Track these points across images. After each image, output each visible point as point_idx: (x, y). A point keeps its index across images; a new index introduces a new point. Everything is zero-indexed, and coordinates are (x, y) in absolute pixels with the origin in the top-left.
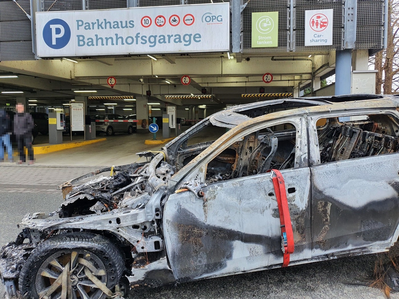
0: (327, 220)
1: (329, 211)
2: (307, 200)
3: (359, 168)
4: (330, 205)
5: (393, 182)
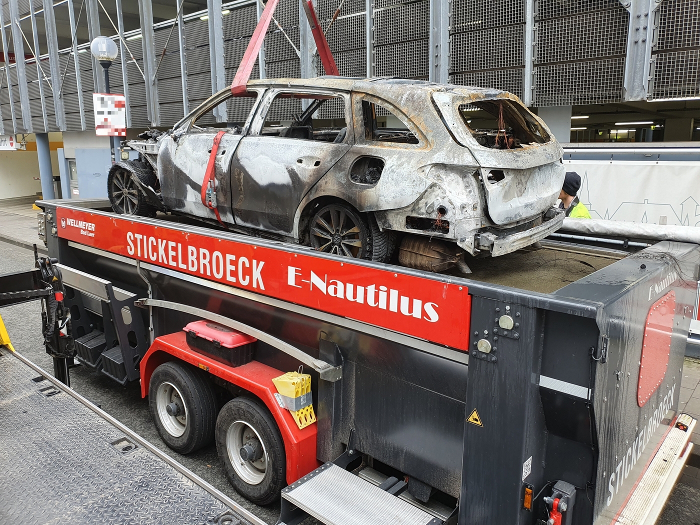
0: (241, 189)
1: (242, 181)
2: (228, 164)
3: (272, 146)
4: (242, 174)
5: (290, 168)
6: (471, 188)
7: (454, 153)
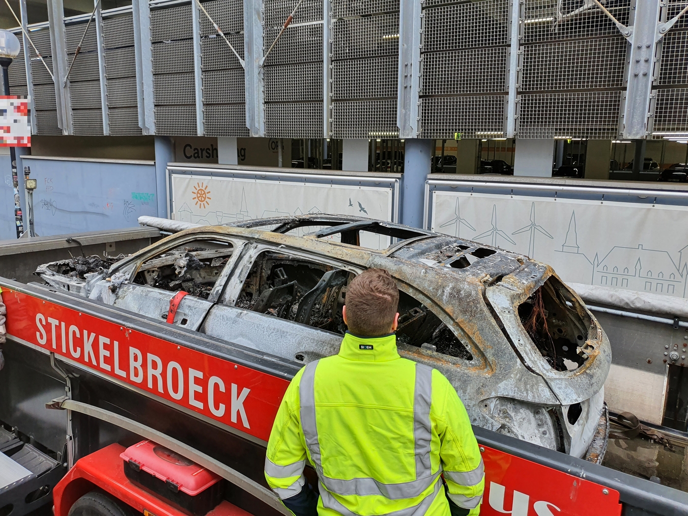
6: (545, 428)
7: (526, 384)
